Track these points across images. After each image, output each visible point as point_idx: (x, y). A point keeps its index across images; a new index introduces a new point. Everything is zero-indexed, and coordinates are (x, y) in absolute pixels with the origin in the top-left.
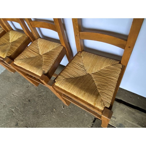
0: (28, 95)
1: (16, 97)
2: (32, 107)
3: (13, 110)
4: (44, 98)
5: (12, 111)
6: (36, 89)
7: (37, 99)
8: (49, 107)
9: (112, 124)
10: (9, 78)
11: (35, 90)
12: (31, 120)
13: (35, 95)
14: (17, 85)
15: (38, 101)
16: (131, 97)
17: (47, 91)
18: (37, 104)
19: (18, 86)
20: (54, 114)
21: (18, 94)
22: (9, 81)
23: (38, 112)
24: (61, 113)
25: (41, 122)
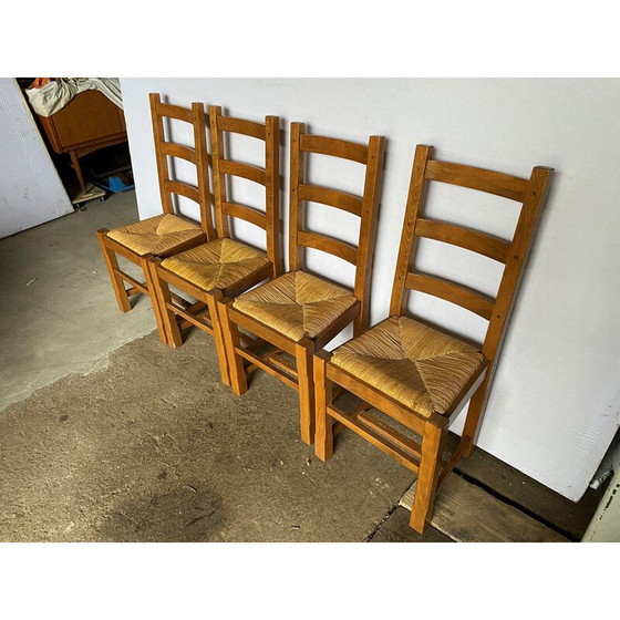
0: (209, 411)
1: (171, 408)
2: (217, 443)
3: (157, 438)
4: (255, 428)
5: (155, 441)
6: (236, 402)
7: (233, 426)
8: (266, 454)
9: (439, 525)
10: (157, 357)
11: (233, 403)
12: (209, 474)
13: (230, 415)
14: (179, 378)
15: (237, 433)
16: (503, 477)
17: (267, 414)
18: (231, 437)
19: (182, 383)
20: (279, 472)
21: (179, 403)
22: (155, 364)
23: (230, 459)
24: (300, 473)
25: (236, 482)
